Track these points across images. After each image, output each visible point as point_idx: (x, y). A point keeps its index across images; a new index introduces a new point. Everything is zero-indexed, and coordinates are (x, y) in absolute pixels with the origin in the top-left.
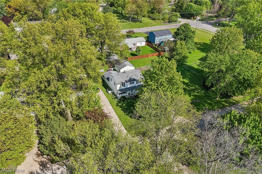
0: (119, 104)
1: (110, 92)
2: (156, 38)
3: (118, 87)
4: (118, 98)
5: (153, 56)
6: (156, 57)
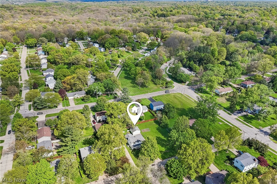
0: (133, 153)
1: (128, 146)
2: (154, 107)
3: (132, 144)
4: (132, 149)
5: (151, 120)
6: (153, 121)
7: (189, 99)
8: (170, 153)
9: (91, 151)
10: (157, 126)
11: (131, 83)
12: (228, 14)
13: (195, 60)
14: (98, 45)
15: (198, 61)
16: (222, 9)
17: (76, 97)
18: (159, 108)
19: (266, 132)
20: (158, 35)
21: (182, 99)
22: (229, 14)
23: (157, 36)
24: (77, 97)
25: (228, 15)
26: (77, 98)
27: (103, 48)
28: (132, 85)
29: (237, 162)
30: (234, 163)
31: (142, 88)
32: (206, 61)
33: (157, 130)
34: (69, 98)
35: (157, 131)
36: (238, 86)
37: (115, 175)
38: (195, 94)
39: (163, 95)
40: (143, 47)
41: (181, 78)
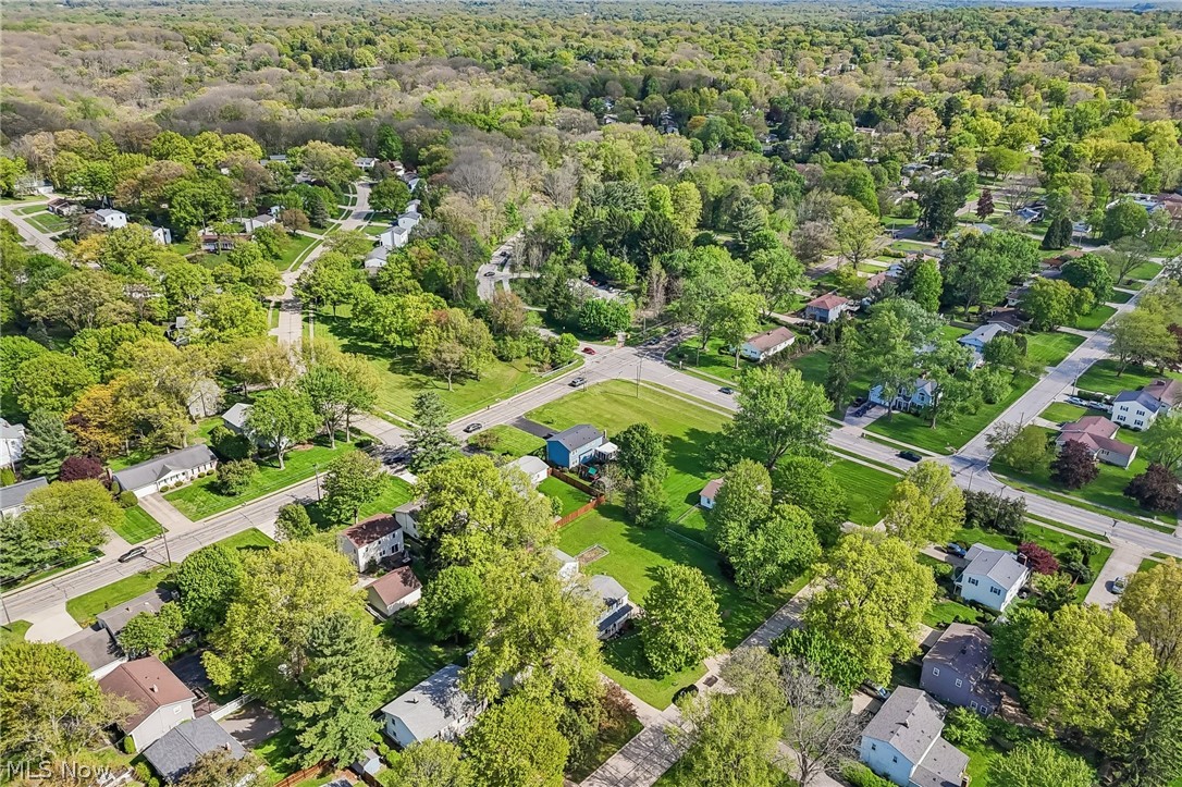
2: (571, 455)
5: (585, 511)
6: (594, 510)
7: (668, 398)
8: (737, 617)
9: (444, 702)
10: (622, 527)
11: (393, 369)
12: (600, 51)
13: (611, 241)
14: (123, 215)
15: (622, 243)
16: (568, 33)
17: (171, 483)
18: (589, 454)
19: (975, 460)
20: (390, 149)
21: (643, 401)
22: (604, 49)
23: (384, 154)
24: (175, 480)
25: (603, 56)
26: (179, 484)
27: (160, 230)
28: (401, 378)
29: (975, 582)
30: (959, 589)
31: (457, 386)
32: (657, 238)
33: (631, 541)
34: (139, 494)
35: (633, 545)
36: (800, 320)
37: (594, 770)
38: (676, 372)
39: (562, 398)
40: (347, 208)
41: (600, 319)
